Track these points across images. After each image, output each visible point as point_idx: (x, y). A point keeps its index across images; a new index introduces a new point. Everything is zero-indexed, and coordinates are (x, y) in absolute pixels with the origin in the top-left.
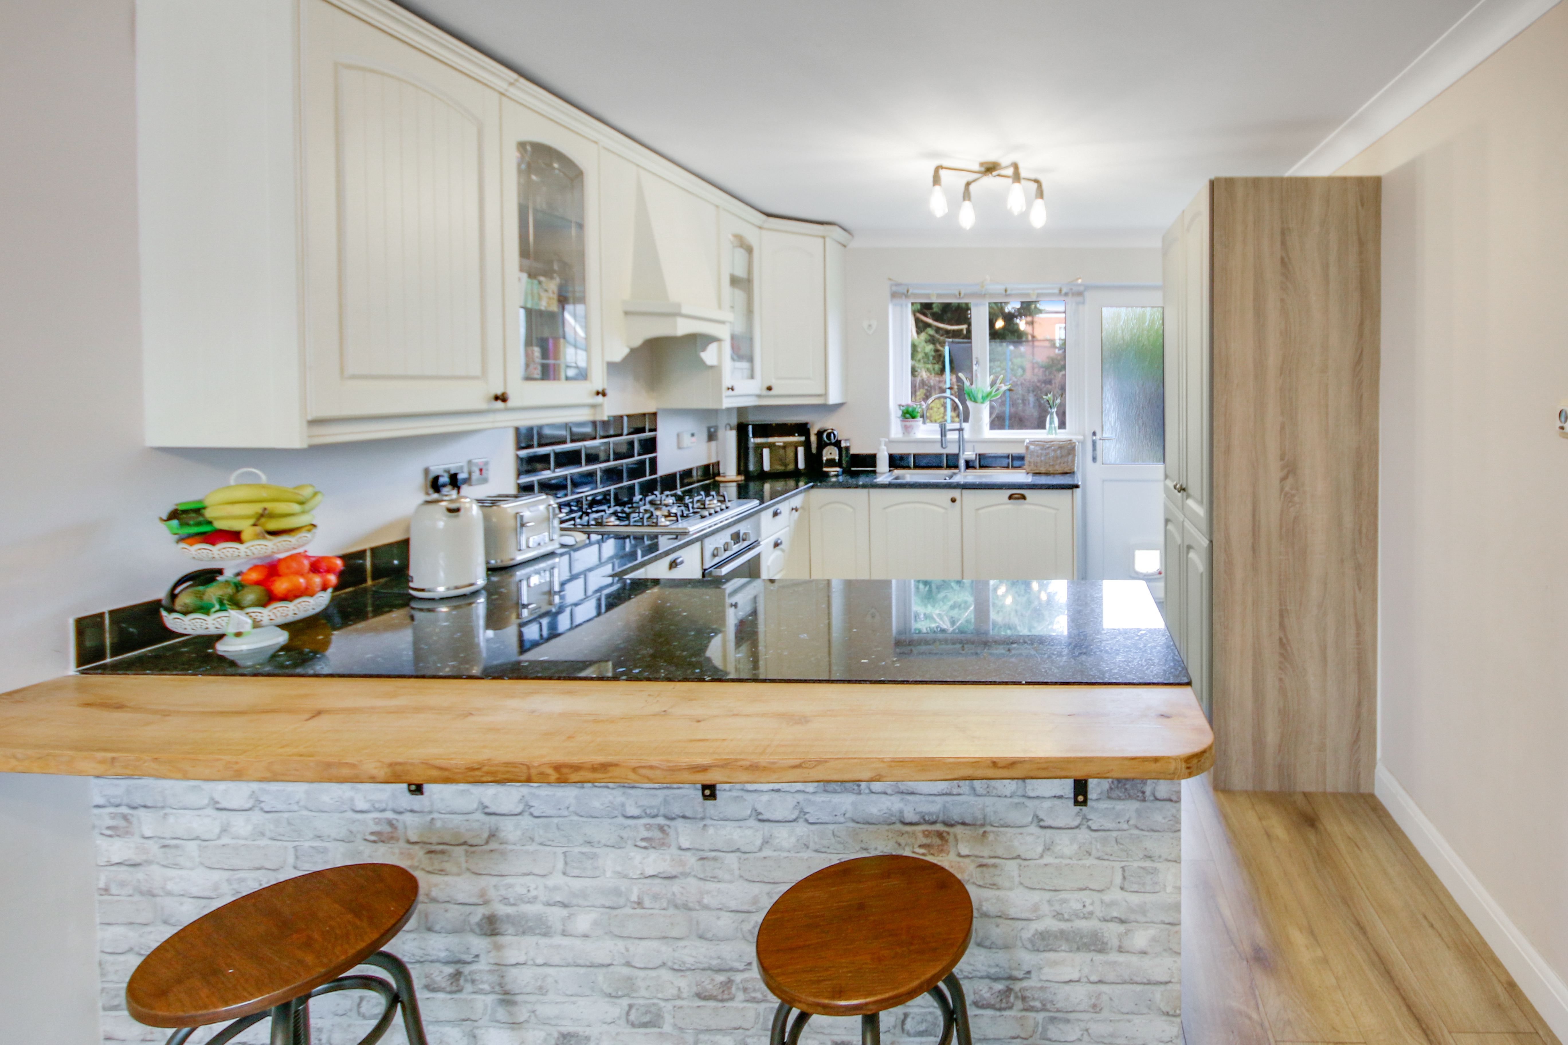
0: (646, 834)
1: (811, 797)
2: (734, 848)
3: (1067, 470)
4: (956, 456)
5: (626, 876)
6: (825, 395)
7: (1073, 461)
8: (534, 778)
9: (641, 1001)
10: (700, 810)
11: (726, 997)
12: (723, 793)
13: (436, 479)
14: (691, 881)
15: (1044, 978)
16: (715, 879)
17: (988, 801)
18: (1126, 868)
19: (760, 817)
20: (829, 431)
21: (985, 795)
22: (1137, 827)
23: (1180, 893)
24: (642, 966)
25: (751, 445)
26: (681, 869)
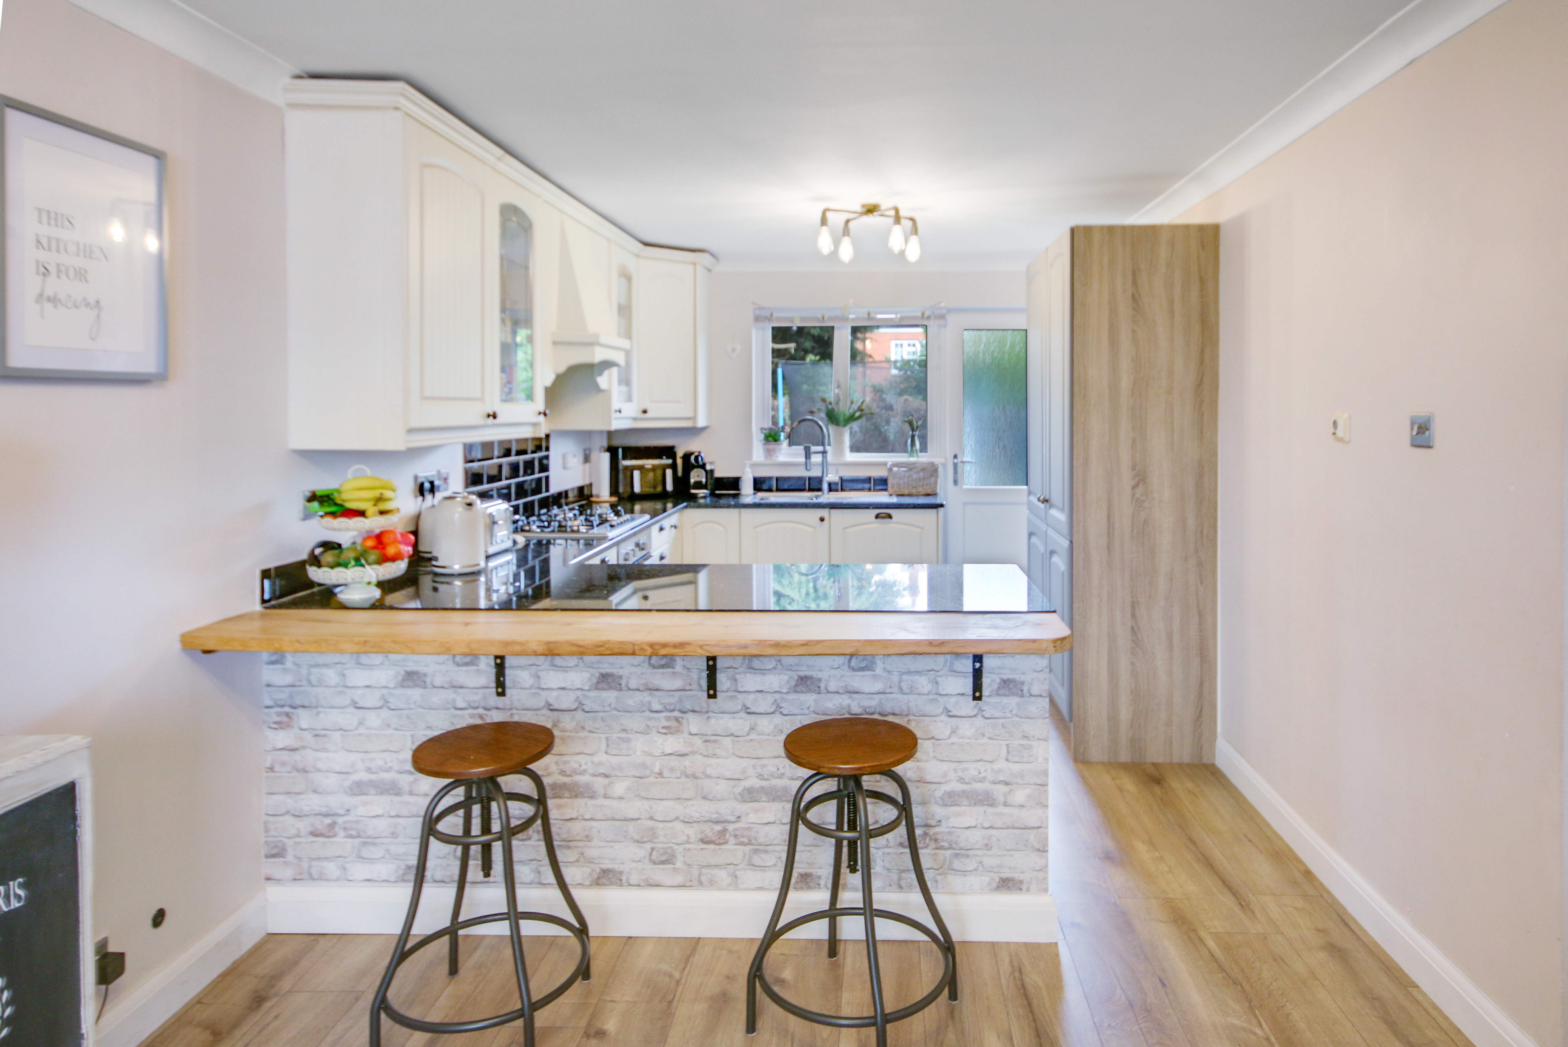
0: (666, 724)
1: (784, 696)
2: (730, 733)
3: (929, 491)
4: (820, 480)
5: (651, 755)
6: (694, 418)
7: (936, 483)
8: (637, 652)
9: (661, 845)
10: (705, 705)
11: (722, 841)
12: (722, 693)
13: (422, 485)
14: (698, 757)
15: (951, 825)
16: (715, 756)
17: (912, 698)
18: (1009, 745)
19: (748, 711)
20: (696, 454)
21: (909, 694)
22: (1017, 716)
23: (1048, 763)
24: (662, 819)
25: (621, 467)
26: (690, 749)
